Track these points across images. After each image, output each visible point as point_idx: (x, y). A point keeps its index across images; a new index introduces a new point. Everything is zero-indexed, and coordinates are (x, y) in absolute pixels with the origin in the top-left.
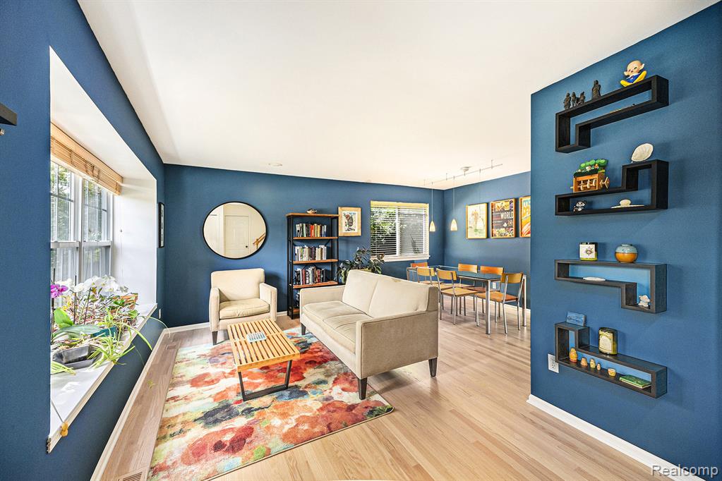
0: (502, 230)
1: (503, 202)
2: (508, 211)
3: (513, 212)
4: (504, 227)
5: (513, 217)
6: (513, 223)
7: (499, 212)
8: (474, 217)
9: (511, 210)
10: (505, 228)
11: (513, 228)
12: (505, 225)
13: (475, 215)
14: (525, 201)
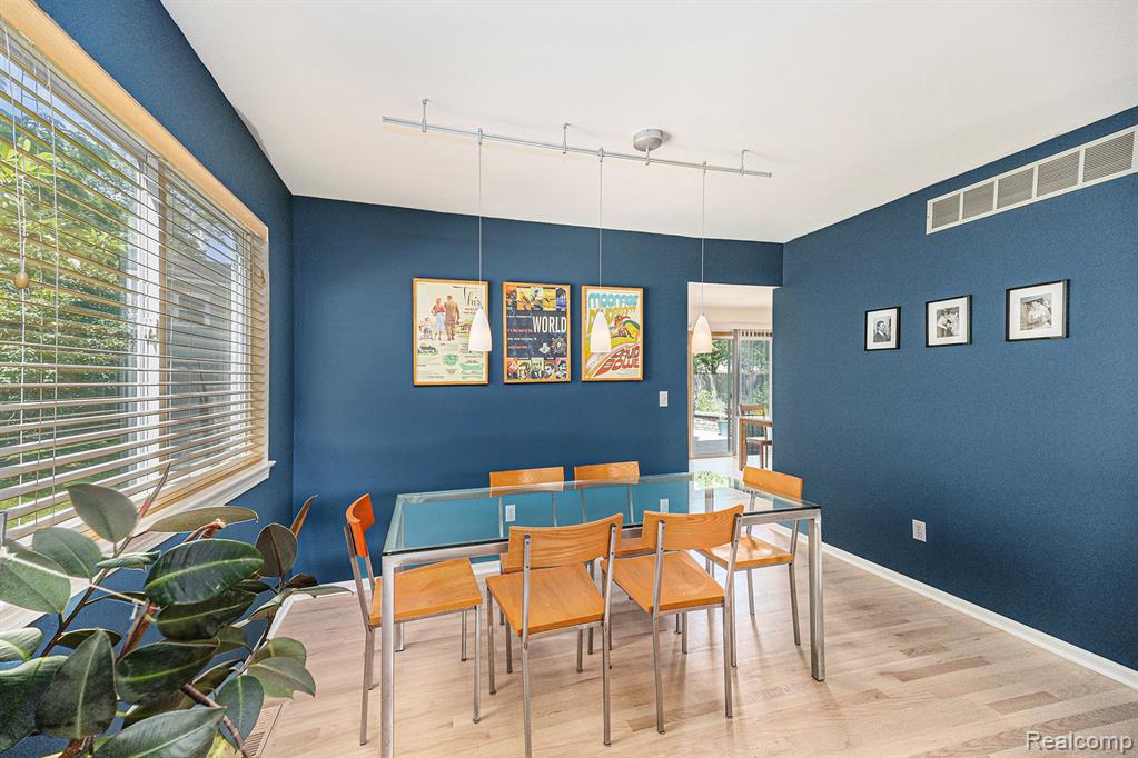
0: (537, 362)
1: (540, 288)
2: (549, 314)
3: (566, 320)
4: (541, 355)
5: (566, 329)
6: (562, 345)
7: (525, 312)
8: (442, 316)
9: (559, 313)
10: (545, 357)
11: (568, 359)
12: (545, 349)
13: (449, 312)
14: (592, 296)
